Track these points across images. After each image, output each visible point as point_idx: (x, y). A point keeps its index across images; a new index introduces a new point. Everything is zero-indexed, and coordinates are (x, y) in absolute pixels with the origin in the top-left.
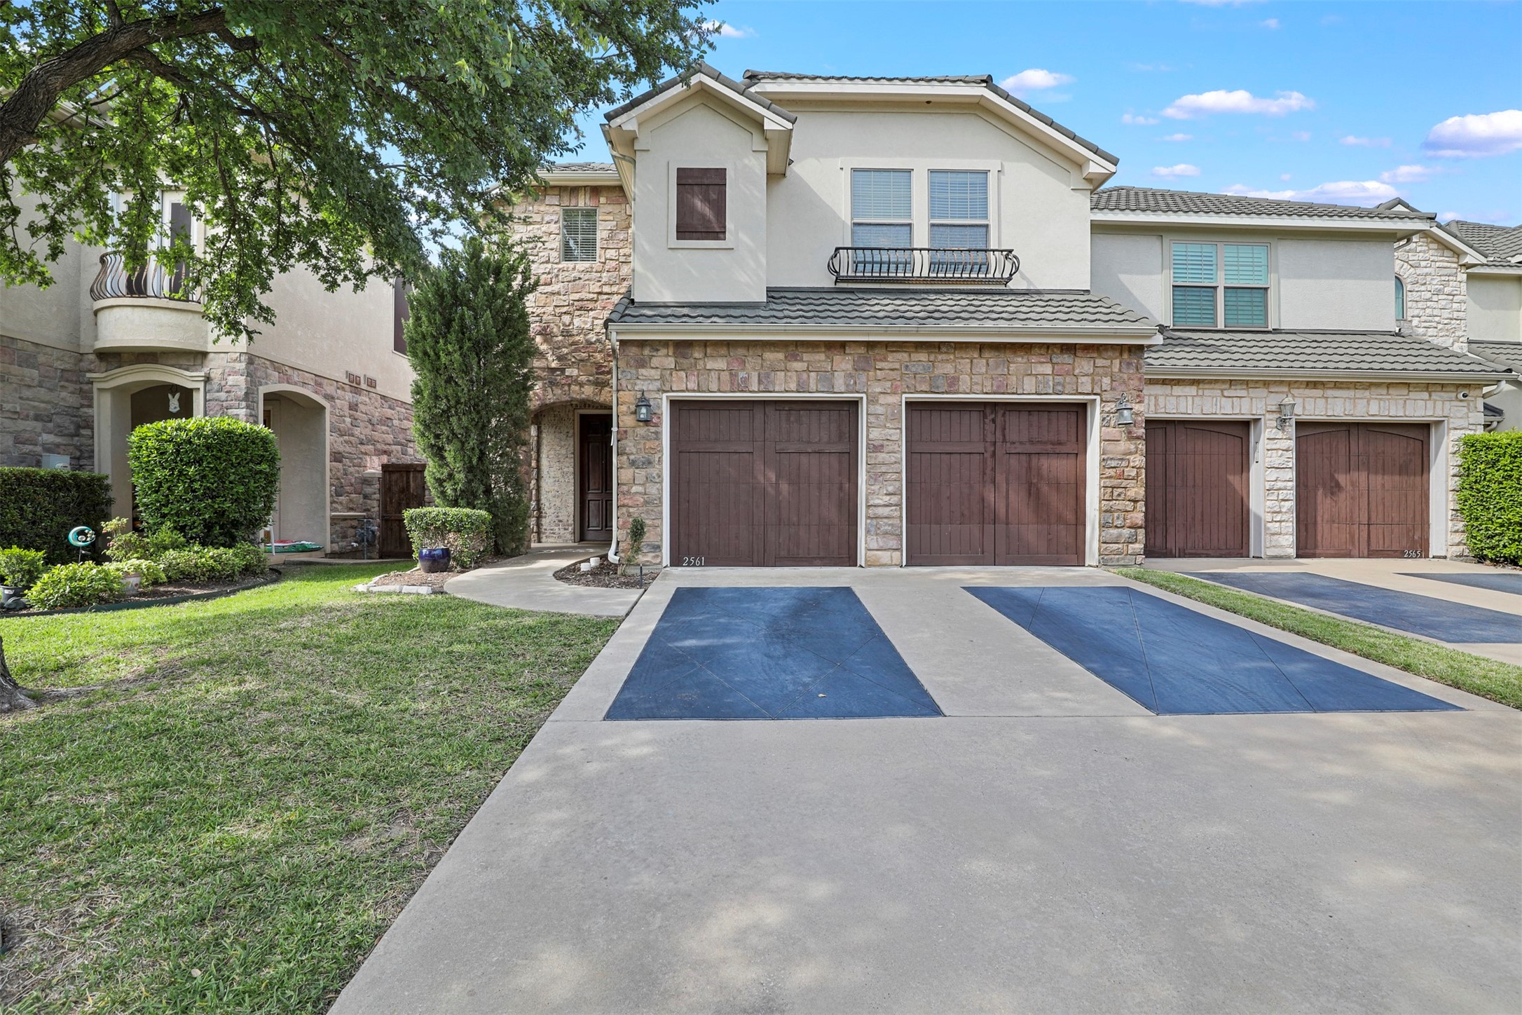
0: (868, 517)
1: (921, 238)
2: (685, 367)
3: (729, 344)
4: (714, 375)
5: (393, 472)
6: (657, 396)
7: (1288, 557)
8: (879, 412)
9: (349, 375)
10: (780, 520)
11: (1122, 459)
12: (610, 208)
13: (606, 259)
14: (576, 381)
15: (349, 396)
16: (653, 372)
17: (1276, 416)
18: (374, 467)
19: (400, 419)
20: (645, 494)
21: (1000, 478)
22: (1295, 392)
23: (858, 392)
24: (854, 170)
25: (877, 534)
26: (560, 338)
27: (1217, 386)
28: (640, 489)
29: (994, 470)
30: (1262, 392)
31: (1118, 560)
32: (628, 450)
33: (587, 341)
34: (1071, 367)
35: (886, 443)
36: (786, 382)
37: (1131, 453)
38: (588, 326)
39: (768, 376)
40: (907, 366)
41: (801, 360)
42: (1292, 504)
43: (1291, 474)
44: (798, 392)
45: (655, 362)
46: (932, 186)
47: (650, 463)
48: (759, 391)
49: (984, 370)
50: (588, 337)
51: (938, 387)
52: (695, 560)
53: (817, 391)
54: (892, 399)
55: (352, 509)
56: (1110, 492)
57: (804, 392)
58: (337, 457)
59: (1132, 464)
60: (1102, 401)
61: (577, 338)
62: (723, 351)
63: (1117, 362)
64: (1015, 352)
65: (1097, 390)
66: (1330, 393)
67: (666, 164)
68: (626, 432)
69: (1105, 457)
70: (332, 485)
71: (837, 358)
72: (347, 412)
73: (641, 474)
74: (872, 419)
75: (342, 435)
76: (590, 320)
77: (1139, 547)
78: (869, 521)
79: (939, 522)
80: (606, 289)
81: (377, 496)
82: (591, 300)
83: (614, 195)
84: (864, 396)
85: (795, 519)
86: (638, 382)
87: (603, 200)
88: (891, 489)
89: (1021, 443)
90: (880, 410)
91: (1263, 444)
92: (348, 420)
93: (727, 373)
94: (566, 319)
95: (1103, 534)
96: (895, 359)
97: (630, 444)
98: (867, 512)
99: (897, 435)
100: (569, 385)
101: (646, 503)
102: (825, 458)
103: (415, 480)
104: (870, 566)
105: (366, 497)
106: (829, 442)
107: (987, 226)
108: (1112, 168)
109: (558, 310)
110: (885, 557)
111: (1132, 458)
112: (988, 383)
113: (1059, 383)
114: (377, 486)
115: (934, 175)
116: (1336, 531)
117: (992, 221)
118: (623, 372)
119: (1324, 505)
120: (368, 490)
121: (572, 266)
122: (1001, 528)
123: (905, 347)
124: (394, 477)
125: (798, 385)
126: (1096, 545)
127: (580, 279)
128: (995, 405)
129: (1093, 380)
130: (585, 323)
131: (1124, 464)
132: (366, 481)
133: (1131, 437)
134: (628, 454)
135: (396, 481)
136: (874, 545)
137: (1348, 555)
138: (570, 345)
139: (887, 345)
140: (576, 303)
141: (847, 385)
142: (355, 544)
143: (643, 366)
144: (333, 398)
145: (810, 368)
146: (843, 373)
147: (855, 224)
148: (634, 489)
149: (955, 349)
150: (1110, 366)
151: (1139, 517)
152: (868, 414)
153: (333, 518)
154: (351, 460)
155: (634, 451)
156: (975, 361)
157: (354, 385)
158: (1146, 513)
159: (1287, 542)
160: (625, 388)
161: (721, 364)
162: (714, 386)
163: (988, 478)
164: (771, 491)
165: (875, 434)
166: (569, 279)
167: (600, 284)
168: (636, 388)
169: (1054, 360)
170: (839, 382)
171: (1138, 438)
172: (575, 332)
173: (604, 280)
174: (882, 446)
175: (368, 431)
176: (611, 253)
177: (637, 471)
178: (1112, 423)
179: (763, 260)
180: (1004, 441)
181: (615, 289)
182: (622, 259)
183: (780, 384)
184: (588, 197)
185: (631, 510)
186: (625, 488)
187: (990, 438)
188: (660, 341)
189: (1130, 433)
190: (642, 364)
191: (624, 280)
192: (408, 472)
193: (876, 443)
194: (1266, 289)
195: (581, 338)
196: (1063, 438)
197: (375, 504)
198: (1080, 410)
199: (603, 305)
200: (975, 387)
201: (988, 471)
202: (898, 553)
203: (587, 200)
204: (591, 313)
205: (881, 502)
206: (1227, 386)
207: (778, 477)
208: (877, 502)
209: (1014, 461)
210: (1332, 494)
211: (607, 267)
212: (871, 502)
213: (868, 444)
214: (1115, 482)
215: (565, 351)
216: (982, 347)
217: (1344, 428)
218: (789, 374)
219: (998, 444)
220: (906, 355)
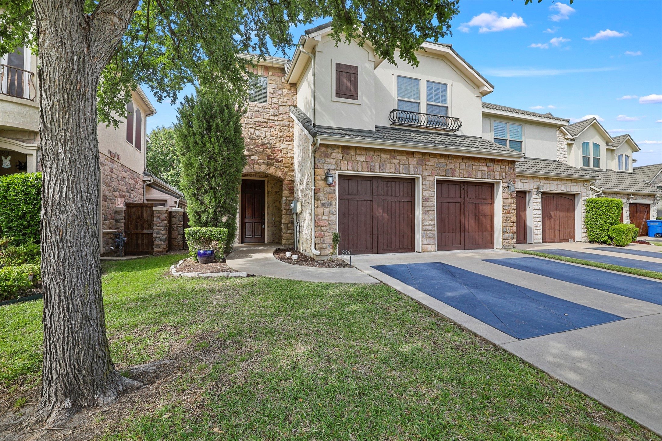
0: (423, 230)
1: (424, 109)
2: (347, 159)
3: (366, 149)
4: (360, 163)
5: (133, 207)
6: (334, 172)
7: (540, 243)
8: (427, 184)
9: (110, 152)
10: (383, 232)
11: (509, 206)
12: (274, 78)
13: (272, 103)
14: (257, 162)
15: (109, 164)
16: (332, 160)
17: (536, 190)
18: (120, 205)
19: (129, 178)
20: (329, 220)
21: (466, 213)
22: (542, 181)
23: (418, 175)
24: (398, 76)
25: (426, 238)
26: (249, 140)
27: (519, 178)
28: (327, 218)
29: (464, 210)
30: (532, 181)
31: (508, 246)
32: (321, 199)
33: (263, 143)
34: (492, 168)
35: (429, 197)
36: (390, 168)
37: (512, 204)
38: (263, 135)
39: (383, 165)
40: (437, 164)
41: (397, 159)
42: (541, 223)
43: (540, 212)
44: (395, 173)
45: (333, 155)
46: (428, 88)
47: (331, 205)
48: (379, 172)
49: (464, 168)
50: (263, 141)
51: (448, 174)
52: (347, 252)
53: (403, 174)
54: (431, 178)
55: (110, 228)
56: (505, 219)
57: (397, 173)
58: (105, 199)
59: (512, 208)
60: (503, 182)
61: (258, 141)
62: (364, 152)
63: (507, 167)
64: (474, 161)
65: (501, 178)
66: (551, 182)
67: (330, 60)
68: (320, 189)
69: (504, 205)
70: (103, 214)
71: (411, 159)
72: (109, 173)
73: (327, 210)
74: (424, 187)
75: (107, 186)
76: (264, 132)
77: (514, 240)
78: (423, 232)
79: (445, 232)
80: (272, 118)
81: (123, 221)
82: (265, 122)
83: (276, 72)
84: (421, 176)
85: (390, 231)
86: (325, 165)
87: (270, 73)
88: (431, 218)
89: (473, 198)
90: (427, 183)
91: (532, 200)
92: (109, 177)
93: (365, 163)
94: (252, 131)
95: (504, 236)
96: (432, 161)
97: (322, 195)
98: (422, 228)
99: (433, 193)
100: (253, 164)
101: (329, 224)
102: (401, 204)
103: (146, 212)
104: (423, 252)
105: (117, 221)
106: (403, 197)
107: (447, 107)
108: (492, 90)
109: (247, 126)
110: (430, 247)
111: (512, 205)
112: (465, 173)
113: (489, 175)
114: (124, 215)
115: (429, 83)
116: (551, 233)
117: (449, 105)
118: (318, 159)
119: (547, 223)
120: (118, 217)
121: (255, 104)
122: (466, 234)
123: (437, 156)
124: (133, 210)
125: (395, 170)
126: (501, 240)
127: (259, 111)
128: (464, 182)
129: (500, 174)
130: (262, 133)
131: (510, 208)
132: (117, 212)
133: (512, 197)
134: (320, 200)
135: (134, 212)
136: (425, 242)
137: (554, 242)
138: (254, 144)
139: (430, 154)
140: (257, 123)
141: (414, 171)
142: (113, 248)
143: (328, 157)
144: (104, 164)
145: (400, 163)
146: (413, 166)
147: (399, 100)
148: (324, 218)
149: (454, 158)
150: (505, 169)
151: (514, 229)
152: (422, 185)
153: (104, 233)
154: (110, 200)
155: (324, 199)
156: (461, 163)
157: (112, 158)
158: (517, 227)
159: (539, 237)
160: (319, 168)
161: (362, 158)
162: (360, 169)
163: (462, 213)
164: (380, 218)
165: (425, 193)
166: (253, 111)
167: (269, 115)
168: (325, 168)
169: (488, 165)
170: (412, 170)
171: (514, 198)
172: (256, 138)
173: (271, 113)
174: (428, 199)
175: (116, 184)
176: (274, 100)
177: (325, 209)
178: (506, 191)
179: (374, 112)
180: (467, 198)
181: (276, 118)
182: (280, 104)
183: (388, 169)
184: (263, 70)
185: (323, 228)
186: (319, 217)
187: (462, 196)
188: (335, 145)
189: (512, 195)
190: (327, 156)
191: (281, 114)
192: (142, 207)
193: (426, 197)
194: (521, 142)
195: (259, 141)
196: (487, 197)
197: (123, 225)
198: (492, 186)
199: (270, 125)
200: (461, 175)
201: (462, 210)
202: (434, 246)
203: (262, 72)
204: (264, 129)
205: (428, 224)
206: (522, 178)
207: (383, 212)
208: (427, 223)
209: (471, 205)
210: (550, 219)
211: (272, 107)
212: (424, 224)
213: (422, 198)
214: (507, 215)
215: (252, 147)
216: (464, 158)
217: (553, 195)
218: (392, 165)
219: (465, 199)
220: (436, 159)
